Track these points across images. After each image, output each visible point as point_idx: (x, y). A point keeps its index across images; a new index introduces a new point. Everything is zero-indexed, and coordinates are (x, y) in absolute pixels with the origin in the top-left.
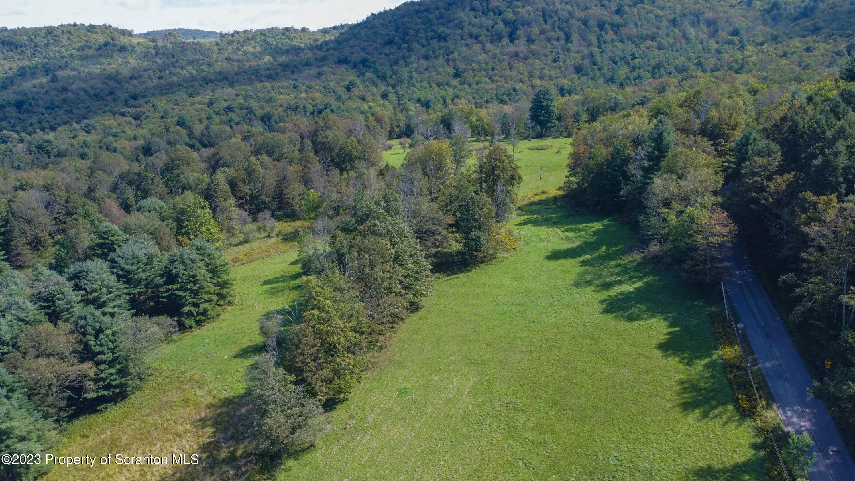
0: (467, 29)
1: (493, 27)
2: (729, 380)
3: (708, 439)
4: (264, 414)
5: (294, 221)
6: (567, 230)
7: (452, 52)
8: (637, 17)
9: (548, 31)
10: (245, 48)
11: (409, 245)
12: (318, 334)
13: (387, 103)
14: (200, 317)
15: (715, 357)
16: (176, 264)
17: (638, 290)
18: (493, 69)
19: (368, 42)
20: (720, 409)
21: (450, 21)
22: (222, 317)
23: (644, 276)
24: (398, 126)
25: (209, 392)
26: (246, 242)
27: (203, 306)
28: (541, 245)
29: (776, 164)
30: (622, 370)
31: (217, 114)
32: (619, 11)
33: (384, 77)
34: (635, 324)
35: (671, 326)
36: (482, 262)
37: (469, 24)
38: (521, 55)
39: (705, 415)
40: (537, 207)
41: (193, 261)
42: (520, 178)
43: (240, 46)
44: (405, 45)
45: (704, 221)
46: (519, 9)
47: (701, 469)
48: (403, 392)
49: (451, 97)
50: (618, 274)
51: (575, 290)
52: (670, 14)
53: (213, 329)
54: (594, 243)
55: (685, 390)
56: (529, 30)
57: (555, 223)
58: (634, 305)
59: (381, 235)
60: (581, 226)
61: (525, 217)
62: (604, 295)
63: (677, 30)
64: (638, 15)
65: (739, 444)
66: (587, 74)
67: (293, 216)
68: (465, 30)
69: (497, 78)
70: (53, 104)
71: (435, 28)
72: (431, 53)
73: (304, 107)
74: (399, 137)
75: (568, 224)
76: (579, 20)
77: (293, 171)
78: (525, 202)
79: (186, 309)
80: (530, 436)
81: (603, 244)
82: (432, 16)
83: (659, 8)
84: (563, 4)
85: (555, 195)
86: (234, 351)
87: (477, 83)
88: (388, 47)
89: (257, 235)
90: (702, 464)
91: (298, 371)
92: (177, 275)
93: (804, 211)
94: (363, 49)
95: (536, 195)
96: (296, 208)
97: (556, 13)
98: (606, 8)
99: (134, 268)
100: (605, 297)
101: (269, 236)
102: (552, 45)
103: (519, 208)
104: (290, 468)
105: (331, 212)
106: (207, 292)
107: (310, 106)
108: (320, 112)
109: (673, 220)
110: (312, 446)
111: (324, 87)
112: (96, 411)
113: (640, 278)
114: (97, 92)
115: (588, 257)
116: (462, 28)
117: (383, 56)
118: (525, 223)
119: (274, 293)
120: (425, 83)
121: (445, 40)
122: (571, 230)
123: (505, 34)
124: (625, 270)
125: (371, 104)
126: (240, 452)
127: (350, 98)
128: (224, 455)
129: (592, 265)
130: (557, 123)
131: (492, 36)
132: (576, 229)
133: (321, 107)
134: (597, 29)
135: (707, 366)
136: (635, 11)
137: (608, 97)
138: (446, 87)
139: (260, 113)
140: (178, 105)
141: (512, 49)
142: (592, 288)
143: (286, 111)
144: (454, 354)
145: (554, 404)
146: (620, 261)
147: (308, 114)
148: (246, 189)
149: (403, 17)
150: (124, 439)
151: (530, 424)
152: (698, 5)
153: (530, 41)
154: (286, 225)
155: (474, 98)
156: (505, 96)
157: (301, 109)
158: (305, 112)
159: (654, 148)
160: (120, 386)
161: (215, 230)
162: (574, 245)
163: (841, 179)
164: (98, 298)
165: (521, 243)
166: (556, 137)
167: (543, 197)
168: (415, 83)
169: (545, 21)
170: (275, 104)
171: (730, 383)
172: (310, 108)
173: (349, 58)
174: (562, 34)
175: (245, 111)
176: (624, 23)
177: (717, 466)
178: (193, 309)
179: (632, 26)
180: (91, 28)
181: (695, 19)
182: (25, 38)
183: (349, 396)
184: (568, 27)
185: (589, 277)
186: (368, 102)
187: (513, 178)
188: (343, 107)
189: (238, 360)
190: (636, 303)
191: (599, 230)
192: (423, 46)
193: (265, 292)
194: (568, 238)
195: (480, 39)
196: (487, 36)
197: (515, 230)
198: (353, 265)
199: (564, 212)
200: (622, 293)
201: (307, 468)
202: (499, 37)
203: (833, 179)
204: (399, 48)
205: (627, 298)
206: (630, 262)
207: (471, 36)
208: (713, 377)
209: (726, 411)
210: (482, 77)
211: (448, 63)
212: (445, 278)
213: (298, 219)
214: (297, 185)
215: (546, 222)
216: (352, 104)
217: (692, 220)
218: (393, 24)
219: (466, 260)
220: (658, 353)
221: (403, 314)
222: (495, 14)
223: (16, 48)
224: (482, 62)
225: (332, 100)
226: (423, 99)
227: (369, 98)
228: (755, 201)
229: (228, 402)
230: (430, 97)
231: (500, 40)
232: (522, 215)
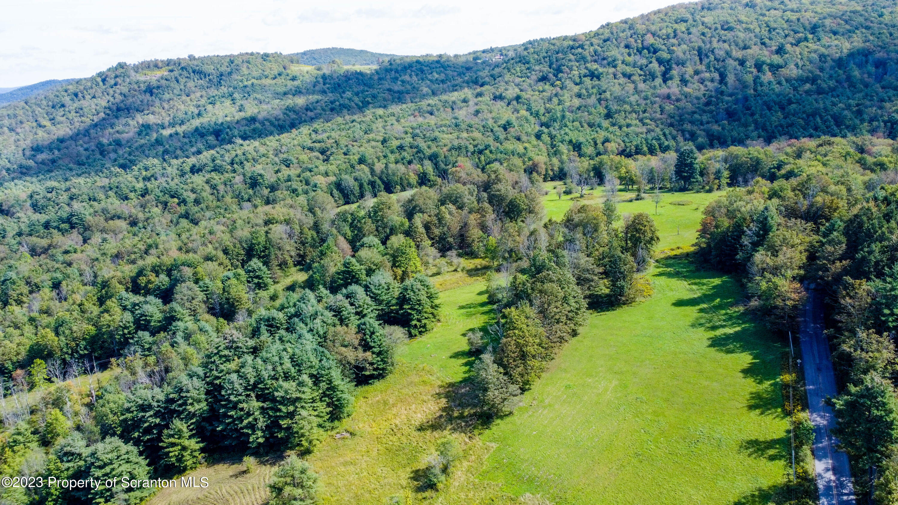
0: (621, 67)
1: (647, 66)
2: (782, 394)
3: (760, 426)
4: (486, 390)
5: (473, 258)
6: (693, 284)
7: (605, 92)
8: (799, 56)
9: (702, 72)
10: (403, 78)
11: (573, 290)
12: (518, 345)
13: (541, 143)
14: (422, 329)
15: (778, 380)
16: (409, 291)
17: (736, 333)
18: (644, 112)
19: (521, 77)
20: (773, 410)
21: (604, 59)
22: (435, 330)
23: (744, 323)
24: (552, 170)
25: (438, 378)
26: (438, 274)
27: (423, 321)
28: (670, 294)
29: (840, 252)
30: (715, 384)
31: (392, 152)
32: (780, 51)
33: (537, 114)
34: (730, 356)
35: (754, 358)
36: (624, 304)
37: (623, 62)
38: (674, 98)
39: (762, 413)
40: (671, 262)
41: (419, 290)
42: (658, 239)
43: (397, 75)
44: (558, 83)
45: (785, 288)
46: (674, 48)
47: (751, 441)
48: (568, 387)
49: (602, 140)
50: (724, 320)
51: (691, 329)
52: (837, 53)
53: (430, 338)
54: (712, 295)
55: (753, 398)
56: (684, 69)
57: (684, 277)
58: (732, 343)
59: (553, 281)
60: (705, 281)
61: (661, 270)
62: (712, 334)
63: (841, 72)
64: (800, 54)
65: (778, 430)
66: (739, 120)
67: (472, 255)
68: (618, 68)
69: (648, 121)
70: (245, 133)
71: (588, 65)
72: (584, 91)
73: (466, 147)
74: (552, 180)
75: (694, 278)
76: (736, 60)
77: (473, 219)
78: (662, 256)
79: (414, 323)
80: (649, 417)
81: (719, 297)
82: (586, 53)
83: (824, 46)
84: (721, 43)
85: (689, 251)
86: (450, 353)
87: (628, 126)
88: (541, 83)
89: (446, 269)
90: (753, 438)
91: (505, 367)
92: (410, 299)
93: (845, 288)
94: (517, 85)
95: (672, 250)
96: (475, 248)
97: (713, 52)
98: (766, 47)
99: (380, 292)
100: (712, 336)
101: (455, 270)
102: (706, 86)
103: (657, 261)
104: (499, 424)
105: (507, 255)
106: (426, 312)
107: (471, 146)
108: (481, 152)
109: (764, 285)
110: (511, 413)
111: (484, 127)
112: (368, 384)
113: (739, 324)
114: (281, 122)
115: (705, 306)
116: (615, 67)
117: (537, 93)
118: (660, 274)
119: (469, 315)
120: (577, 124)
121: (598, 78)
122: (695, 284)
123: (659, 74)
124: (731, 318)
125: (526, 145)
126: (466, 414)
127: (507, 139)
128: (456, 414)
129: (707, 313)
130: (700, 179)
131: (645, 76)
132: (700, 283)
133: (481, 147)
134: (754, 70)
135: (771, 385)
136: (798, 49)
137: (751, 156)
138: (598, 129)
139: (428, 152)
140: (356, 141)
141: (664, 90)
142: (703, 328)
143: (450, 150)
144: (602, 366)
145: (667, 400)
146: (728, 311)
147: (469, 154)
148: (437, 231)
149: (557, 53)
150: (391, 401)
151: (650, 411)
152: (868, 44)
153: (684, 82)
154: (467, 261)
155: (624, 141)
156: (654, 141)
157: (464, 151)
158: (467, 151)
159: (760, 229)
160: (383, 369)
161: (418, 264)
162: (696, 296)
163: (872, 269)
164: (362, 311)
165: (656, 291)
166: (698, 192)
167: (678, 252)
168: (568, 123)
169: (701, 60)
170: (440, 143)
171: (783, 396)
172: (471, 148)
173: (504, 94)
174: (716, 76)
175: (415, 150)
176: (783, 64)
177: (761, 439)
178: (418, 324)
179: (792, 66)
180: (265, 57)
181: (864, 58)
182: (213, 67)
183: (532, 387)
184: (724, 67)
185: (703, 321)
186: (523, 142)
187: (652, 239)
188: (501, 148)
189: (453, 360)
190: (733, 342)
191: (718, 285)
192: (577, 84)
193: (462, 314)
194: (692, 290)
195: (634, 78)
196: (640, 75)
197: (651, 280)
198: (537, 302)
199: (692, 268)
200: (725, 334)
201: (510, 425)
202: (653, 77)
203: (867, 269)
204: (552, 85)
205: (727, 338)
206: (735, 312)
207: (624, 75)
208: (773, 391)
209: (776, 412)
210: (633, 119)
211: (599, 103)
212: (596, 314)
213: (476, 257)
214: (476, 230)
215: (677, 275)
216: (509, 146)
217: (776, 287)
218: (547, 59)
219: (612, 302)
220: (741, 375)
221: (567, 337)
222: (649, 52)
223: (205, 77)
224: (634, 103)
225: (490, 141)
226: (574, 141)
227: (524, 138)
228: (822, 278)
229: (451, 385)
230: (582, 139)
231: (653, 80)
232: (658, 267)
